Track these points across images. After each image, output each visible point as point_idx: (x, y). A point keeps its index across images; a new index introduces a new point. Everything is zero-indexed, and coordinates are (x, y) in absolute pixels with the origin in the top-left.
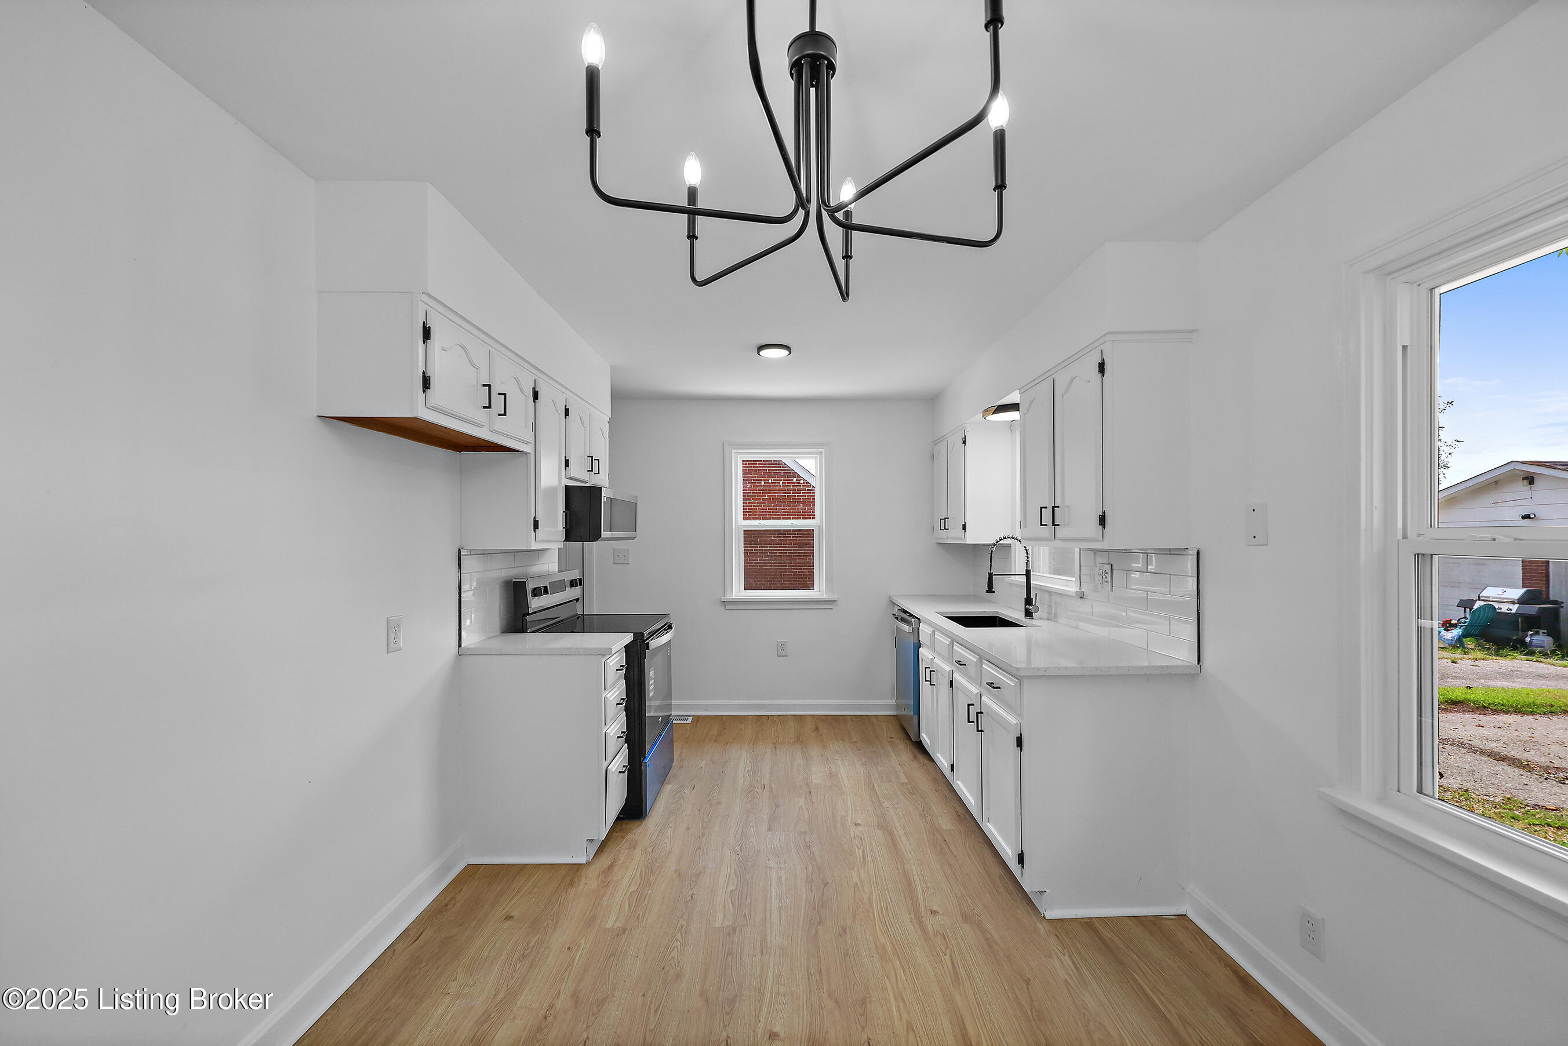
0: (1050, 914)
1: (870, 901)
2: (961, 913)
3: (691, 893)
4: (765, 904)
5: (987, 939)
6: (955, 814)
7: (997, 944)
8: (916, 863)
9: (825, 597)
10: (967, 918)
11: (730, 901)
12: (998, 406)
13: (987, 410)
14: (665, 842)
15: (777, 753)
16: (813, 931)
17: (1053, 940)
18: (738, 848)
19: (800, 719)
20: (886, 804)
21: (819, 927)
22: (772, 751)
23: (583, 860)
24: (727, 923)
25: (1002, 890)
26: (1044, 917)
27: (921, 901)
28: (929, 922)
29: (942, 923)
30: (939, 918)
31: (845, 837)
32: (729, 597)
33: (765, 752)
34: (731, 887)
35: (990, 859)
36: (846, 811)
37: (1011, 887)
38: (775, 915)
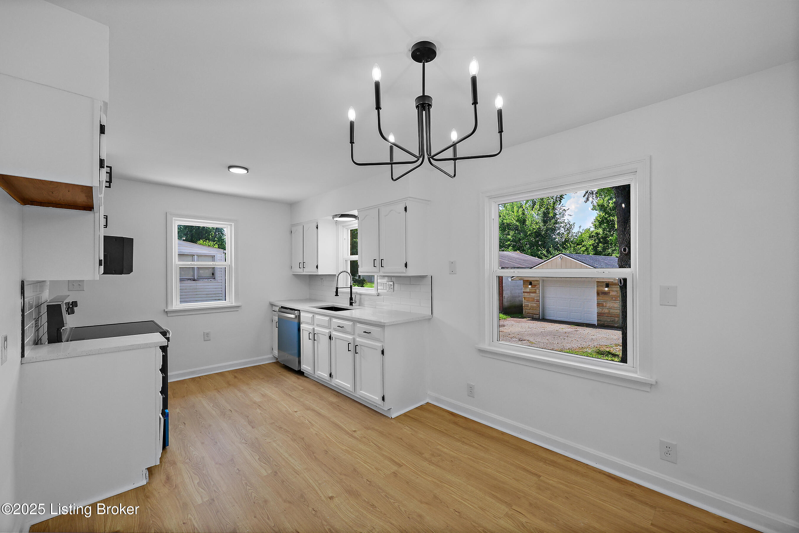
0: (393, 416)
1: (327, 437)
2: (365, 428)
3: (236, 469)
4: (281, 457)
5: (379, 432)
6: (334, 395)
7: (384, 432)
8: (334, 417)
9: (234, 304)
10: (368, 428)
11: (262, 463)
12: (342, 214)
13: (336, 215)
14: (195, 454)
15: (223, 393)
16: (314, 457)
17: (399, 424)
18: (243, 441)
19: (221, 374)
20: (302, 400)
21: (314, 455)
22: (218, 393)
23: (144, 482)
24: (269, 472)
25: (372, 415)
26: (392, 418)
27: (347, 429)
28: (355, 434)
29: (361, 433)
30: (358, 432)
31: (295, 418)
32: (170, 308)
33: (215, 395)
34: (257, 458)
35: (360, 406)
36: (286, 408)
37: (374, 413)
38: (290, 459)
